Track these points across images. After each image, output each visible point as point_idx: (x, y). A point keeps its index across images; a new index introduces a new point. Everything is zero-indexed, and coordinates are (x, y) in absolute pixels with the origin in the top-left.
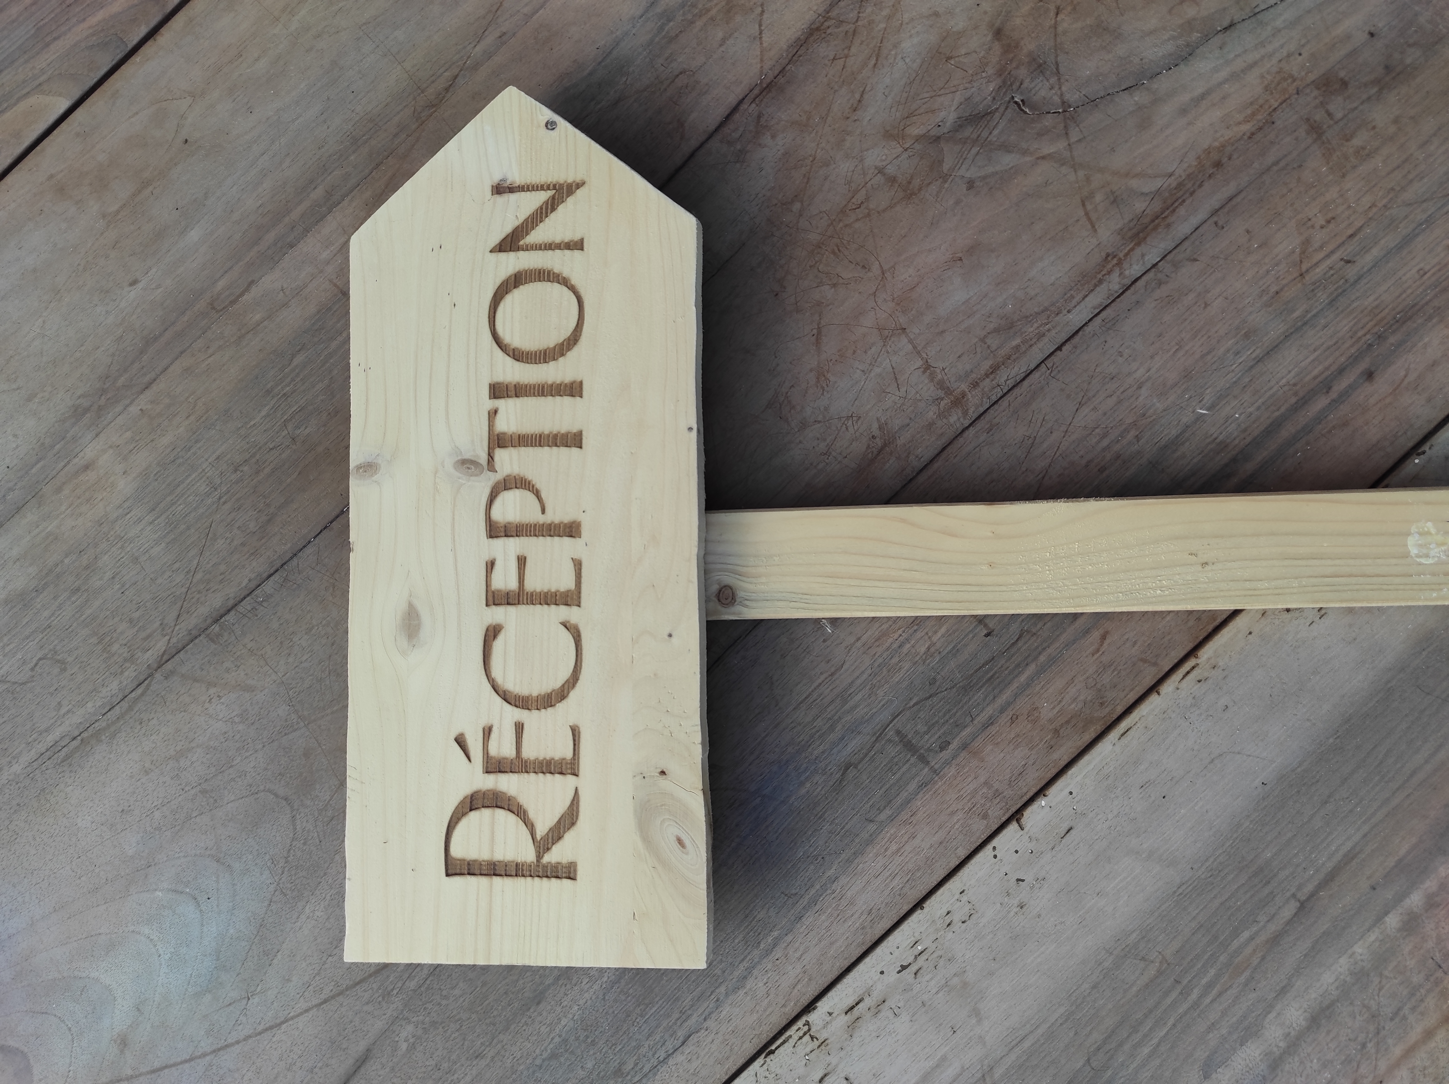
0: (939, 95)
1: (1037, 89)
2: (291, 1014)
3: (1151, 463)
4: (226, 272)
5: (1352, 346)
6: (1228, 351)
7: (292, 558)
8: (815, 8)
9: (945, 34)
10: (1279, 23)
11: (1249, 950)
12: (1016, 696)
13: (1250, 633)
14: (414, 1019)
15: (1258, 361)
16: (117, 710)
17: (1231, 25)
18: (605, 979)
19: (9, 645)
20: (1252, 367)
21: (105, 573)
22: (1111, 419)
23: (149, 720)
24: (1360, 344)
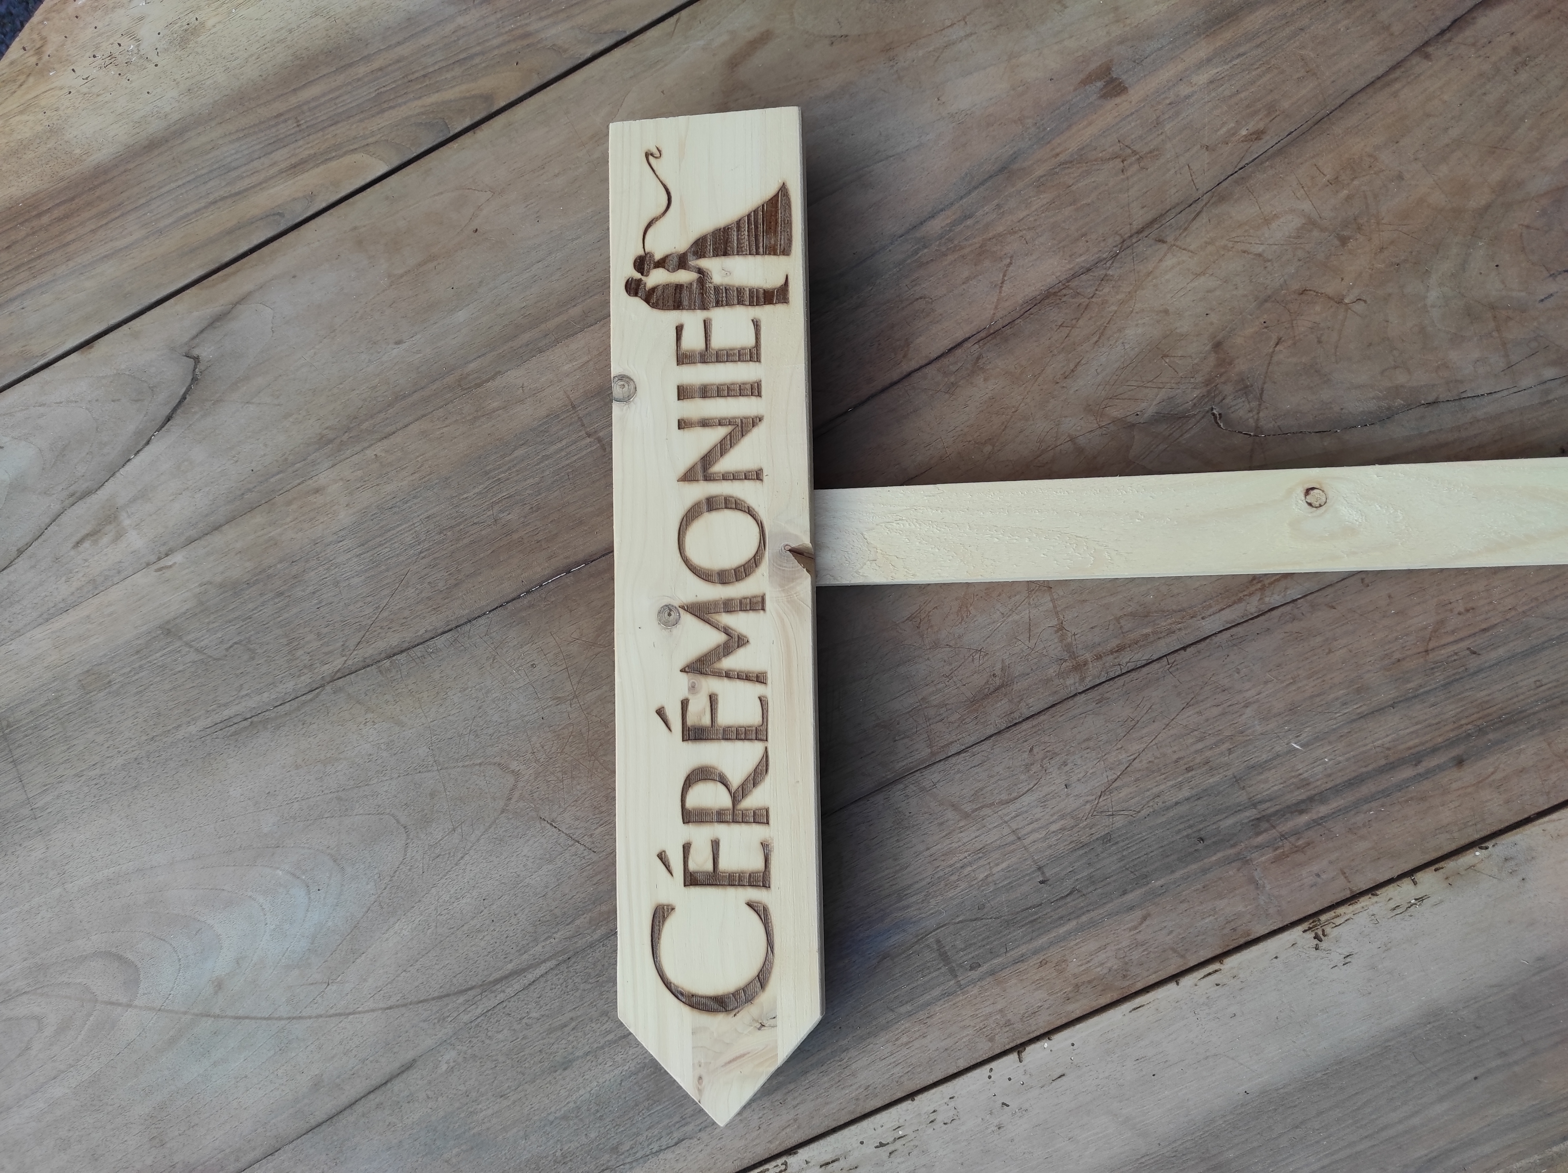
0: (1146, 387)
1: (1237, 407)
2: (360, 1009)
3: (1235, 777)
4: (480, 356)
5: (1452, 730)
6: (1337, 699)
7: (466, 623)
8: (1059, 274)
9: (1168, 333)
10: (1479, 414)
12: (1051, 944)
13: (1276, 958)
14: (459, 1047)
15: (1362, 717)
16: (287, 707)
17: (1435, 402)
18: (626, 1068)
19: (213, 622)
20: (1354, 721)
21: (308, 587)
22: (1211, 726)
23: (311, 724)
24: (1460, 731)
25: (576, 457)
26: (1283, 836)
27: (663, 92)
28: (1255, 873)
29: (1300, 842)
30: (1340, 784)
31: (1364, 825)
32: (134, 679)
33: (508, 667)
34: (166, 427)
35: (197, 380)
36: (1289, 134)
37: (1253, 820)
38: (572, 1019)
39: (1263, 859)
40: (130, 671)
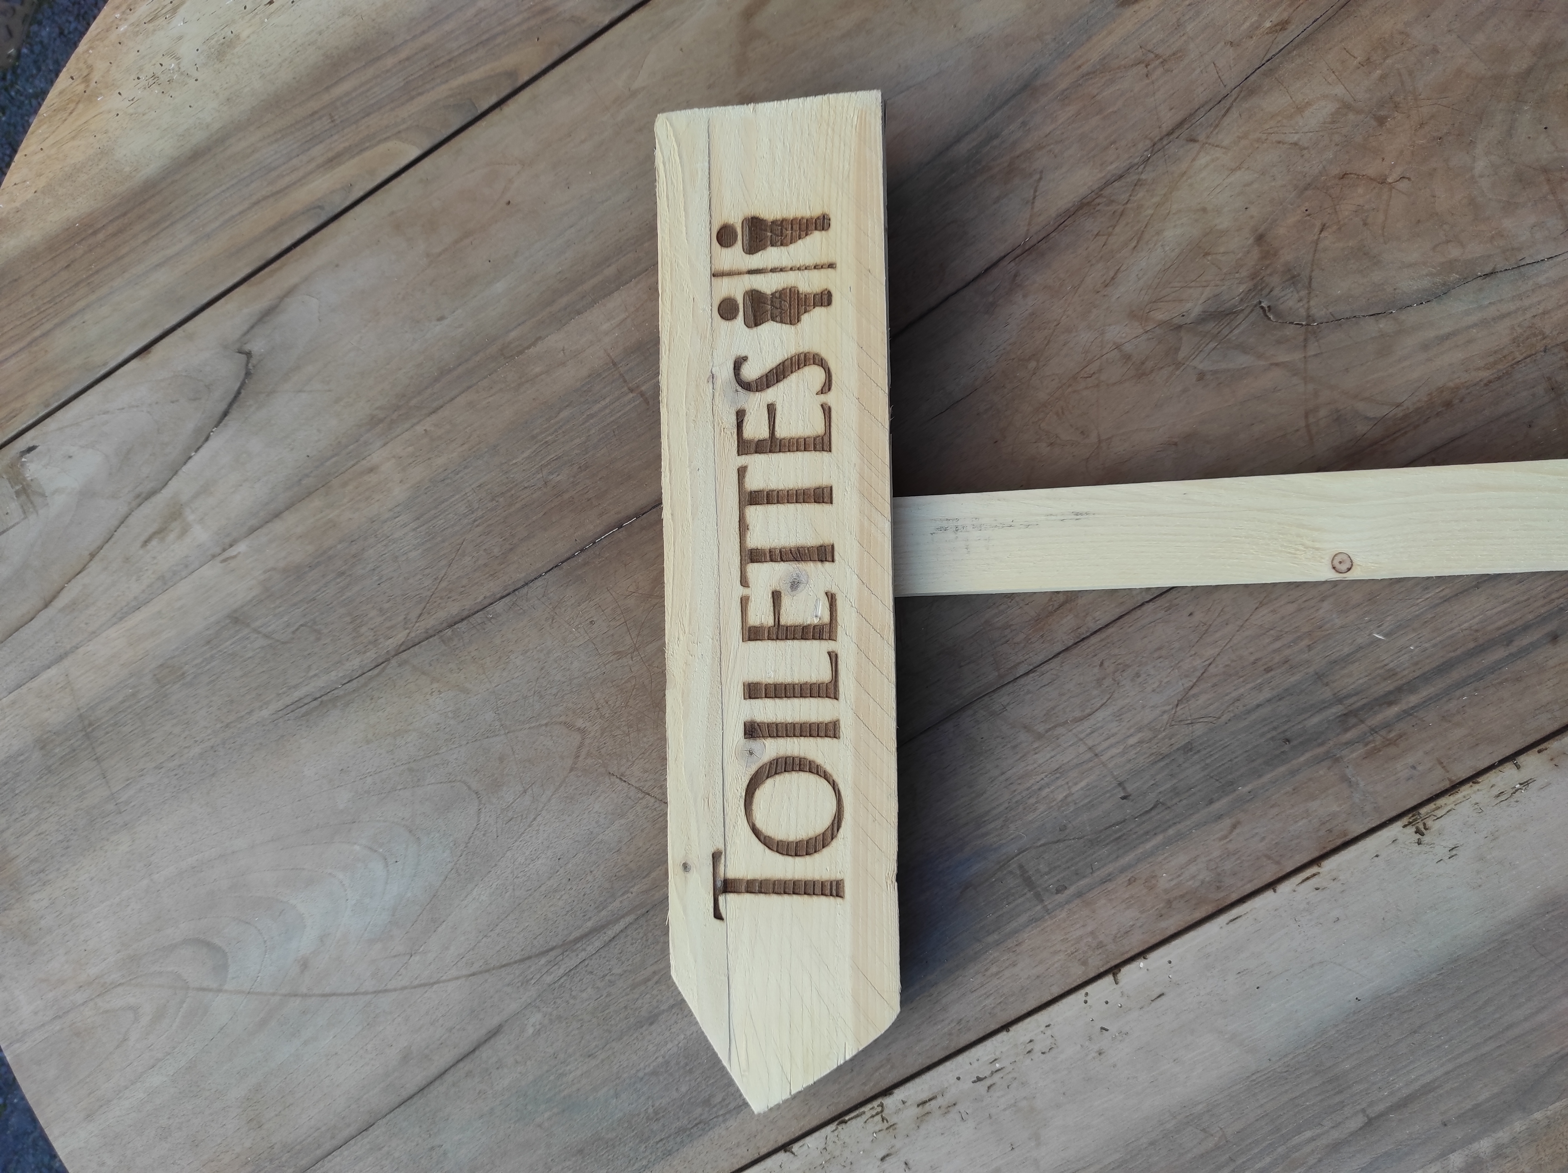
0: (1189, 287)
2: (444, 978)
3: (1317, 674)
4: (519, 325)
5: (1543, 606)
7: (523, 586)
8: (1090, 184)
9: (1208, 230)
10: (1541, 279)
11: (1307, 1149)
12: (1139, 860)
13: (1377, 856)
14: (544, 1009)
15: (1445, 601)
16: (354, 684)
17: (1493, 273)
19: (279, 607)
20: (1437, 605)
21: (368, 564)
22: (1289, 624)
23: (379, 698)
24: (1552, 605)
25: (620, 414)
26: (1373, 730)
27: (681, 50)
28: (1347, 771)
29: (1392, 735)
30: (1428, 671)
31: (1458, 712)
32: (205, 669)
33: (567, 626)
34: (224, 422)
35: (250, 374)
36: (1315, 21)
37: (1340, 716)
38: (654, 973)
39: (1354, 755)
40: (202, 662)
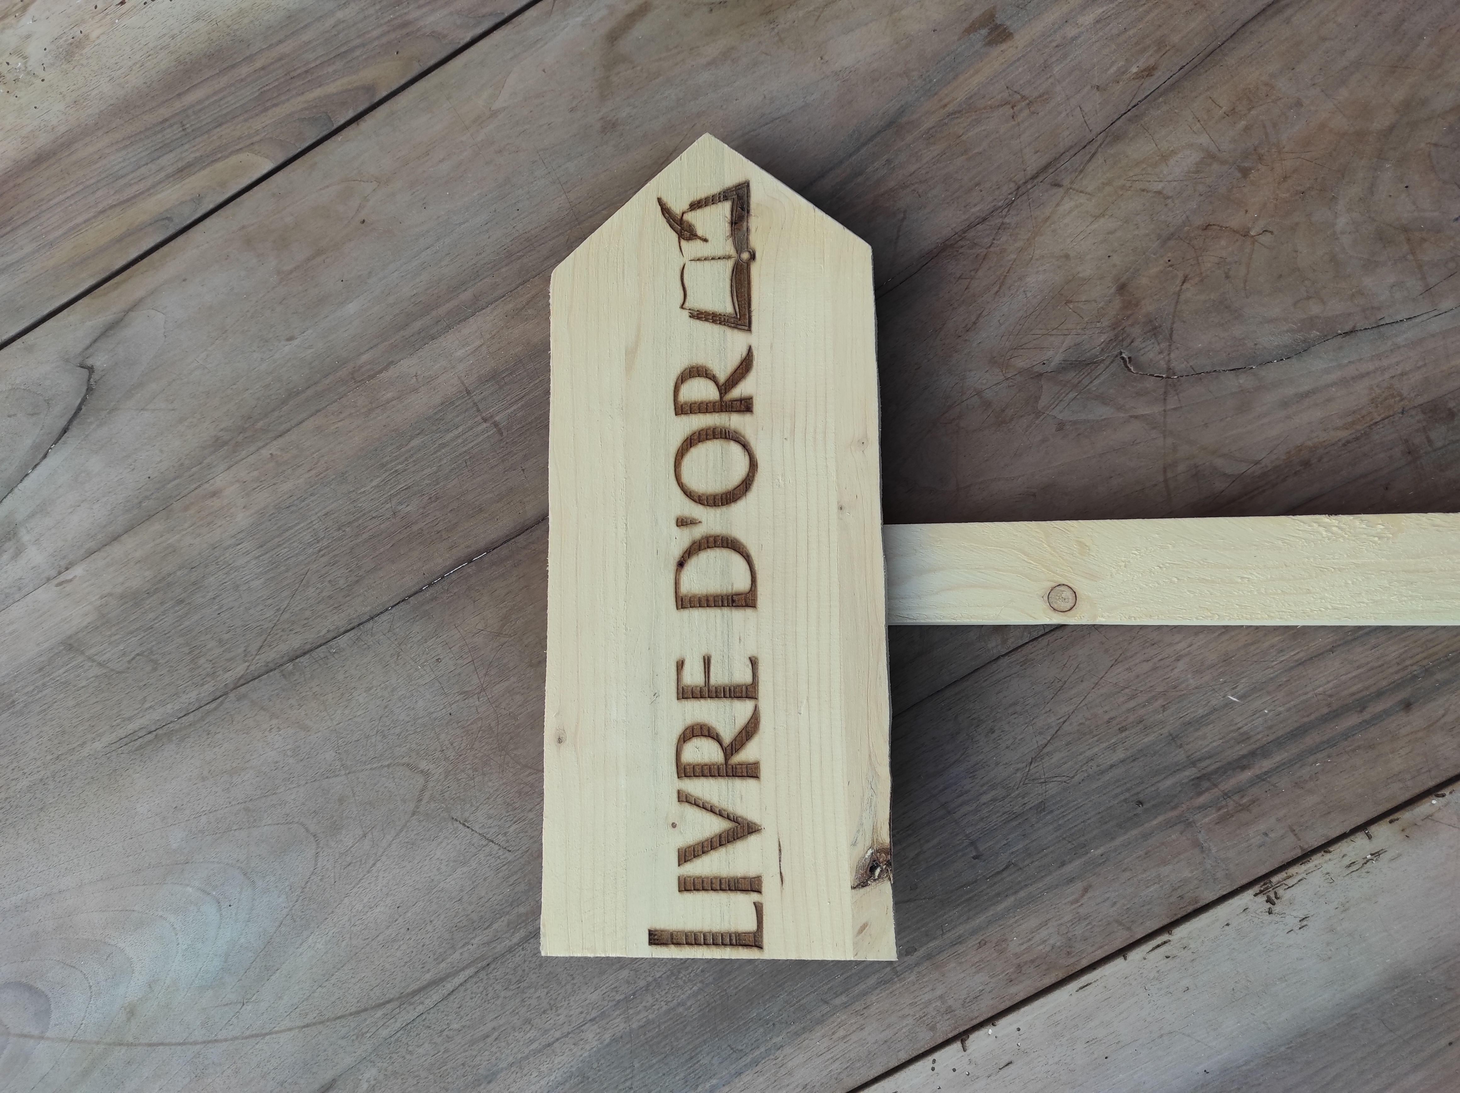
0: (1051, 335)
2: (276, 1029)
3: (1171, 735)
4: (371, 348)
5: (1397, 673)
6: (1273, 646)
7: (368, 620)
8: (954, 225)
9: (1070, 278)
10: (1400, 340)
12: (990, 922)
13: (1228, 925)
14: (379, 1064)
15: (1300, 664)
16: (191, 718)
17: (1353, 331)
18: (552, 1078)
19: (115, 635)
20: (1292, 668)
21: (208, 592)
22: (1143, 683)
23: (216, 733)
24: (1406, 672)
25: (472, 444)
26: (1226, 794)
27: (544, 71)
28: (1200, 836)
29: (1244, 800)
30: (1282, 736)
31: (1311, 778)
32: (37, 697)
33: (413, 663)
34: (63, 439)
35: (92, 389)
36: (1181, 69)
37: (1193, 780)
38: (494, 1029)
39: (1207, 820)
40: (34, 690)
